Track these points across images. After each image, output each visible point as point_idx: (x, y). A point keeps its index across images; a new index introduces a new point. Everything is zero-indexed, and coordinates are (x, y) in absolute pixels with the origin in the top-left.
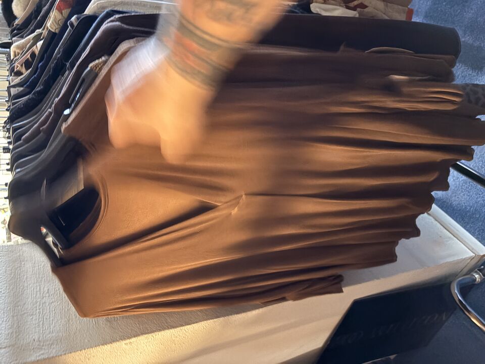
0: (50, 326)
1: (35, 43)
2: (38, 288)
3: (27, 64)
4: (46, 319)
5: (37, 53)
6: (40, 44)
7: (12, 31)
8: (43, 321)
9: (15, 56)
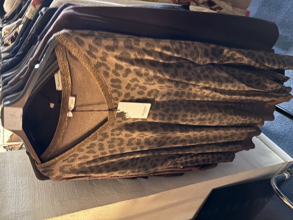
0: (22, 204)
1: (17, 26)
2: (16, 180)
3: (12, 39)
4: (20, 200)
5: (19, 32)
6: (21, 26)
8: (18, 201)
9: (5, 35)
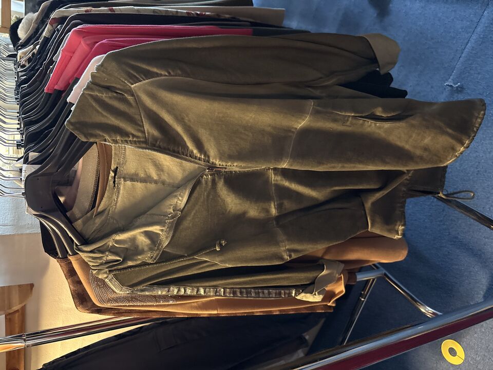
1: (34, 48)
3: (29, 60)
5: (36, 52)
6: (38, 47)
7: (17, 48)
9: (21, 59)
